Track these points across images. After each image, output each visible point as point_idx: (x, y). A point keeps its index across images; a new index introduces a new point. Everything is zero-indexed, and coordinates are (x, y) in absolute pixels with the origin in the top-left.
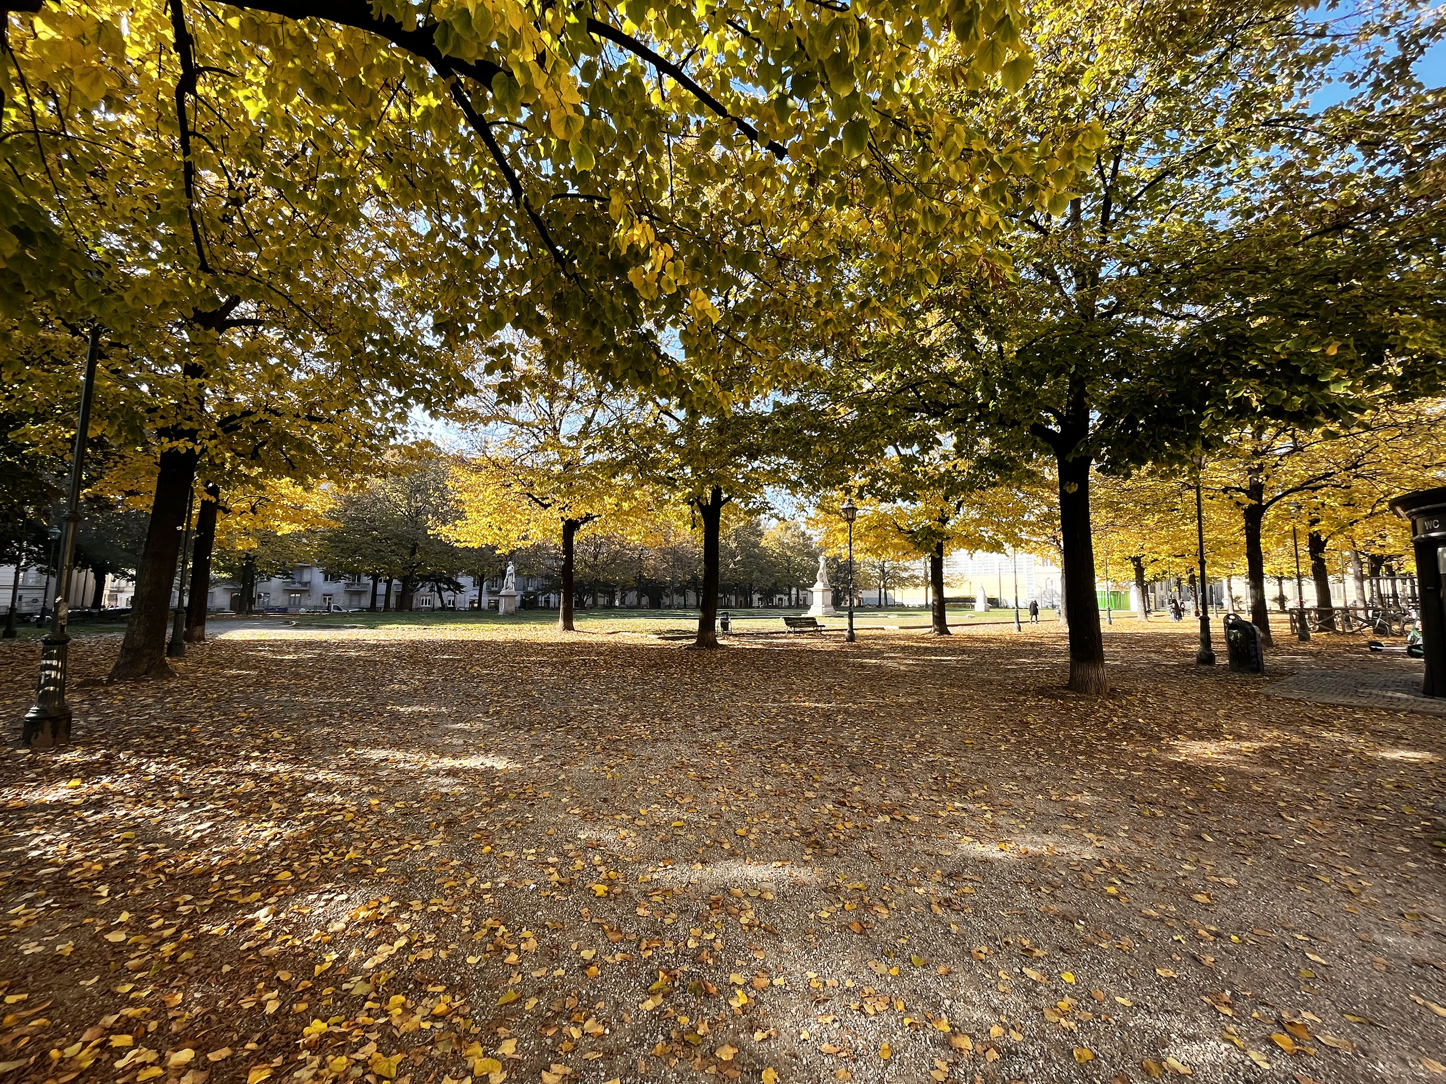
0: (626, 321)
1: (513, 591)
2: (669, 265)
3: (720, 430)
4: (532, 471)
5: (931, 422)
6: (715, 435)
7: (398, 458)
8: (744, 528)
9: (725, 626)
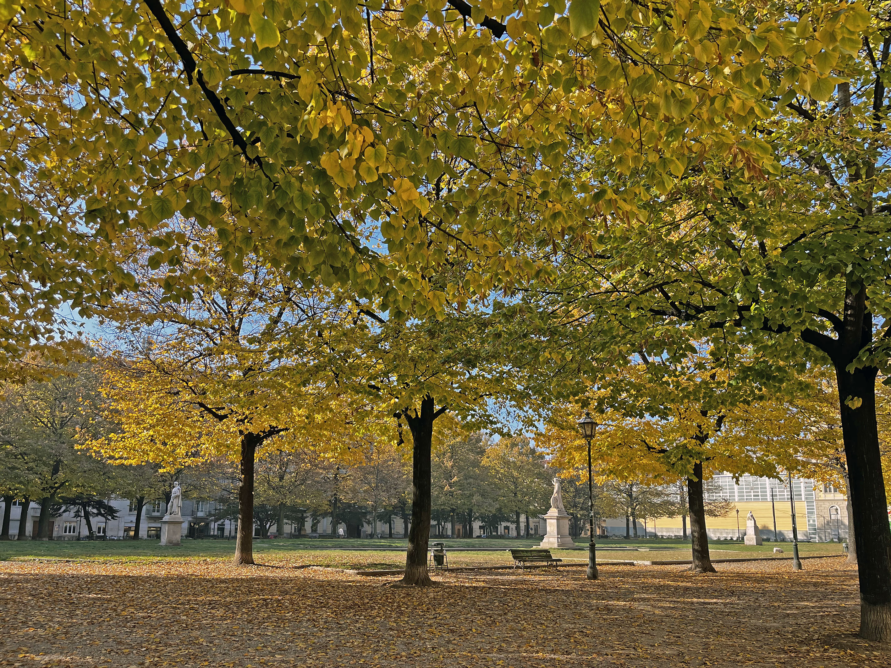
0: (318, 211)
1: (178, 517)
2: (369, 151)
3: (431, 334)
4: (204, 376)
5: (683, 327)
6: (425, 339)
7: (40, 361)
8: (463, 443)
9: (439, 559)
